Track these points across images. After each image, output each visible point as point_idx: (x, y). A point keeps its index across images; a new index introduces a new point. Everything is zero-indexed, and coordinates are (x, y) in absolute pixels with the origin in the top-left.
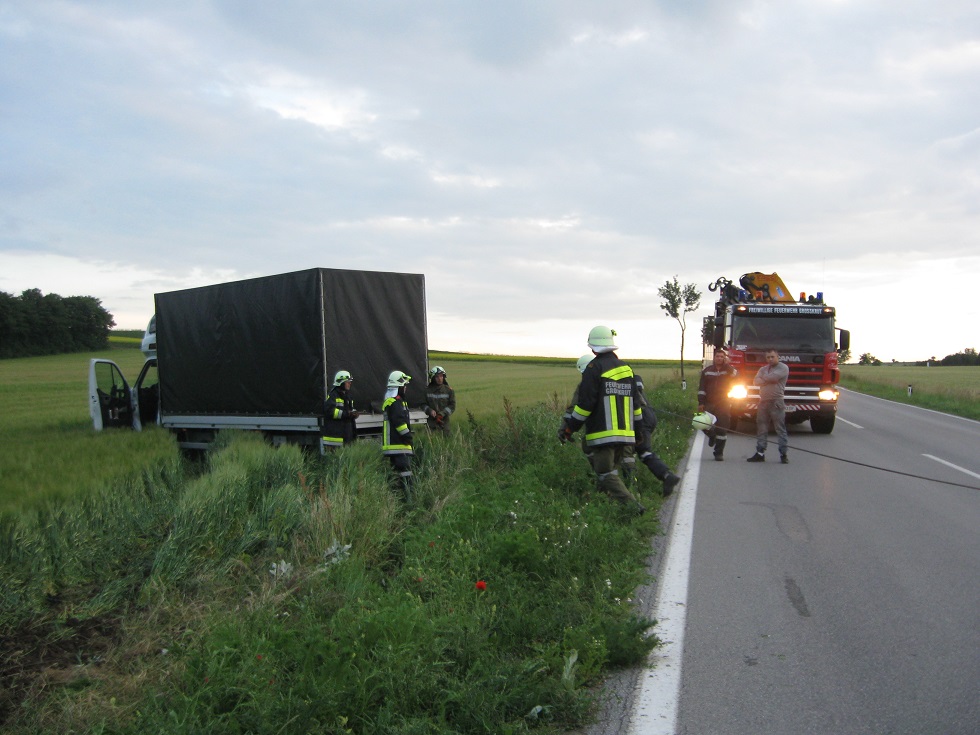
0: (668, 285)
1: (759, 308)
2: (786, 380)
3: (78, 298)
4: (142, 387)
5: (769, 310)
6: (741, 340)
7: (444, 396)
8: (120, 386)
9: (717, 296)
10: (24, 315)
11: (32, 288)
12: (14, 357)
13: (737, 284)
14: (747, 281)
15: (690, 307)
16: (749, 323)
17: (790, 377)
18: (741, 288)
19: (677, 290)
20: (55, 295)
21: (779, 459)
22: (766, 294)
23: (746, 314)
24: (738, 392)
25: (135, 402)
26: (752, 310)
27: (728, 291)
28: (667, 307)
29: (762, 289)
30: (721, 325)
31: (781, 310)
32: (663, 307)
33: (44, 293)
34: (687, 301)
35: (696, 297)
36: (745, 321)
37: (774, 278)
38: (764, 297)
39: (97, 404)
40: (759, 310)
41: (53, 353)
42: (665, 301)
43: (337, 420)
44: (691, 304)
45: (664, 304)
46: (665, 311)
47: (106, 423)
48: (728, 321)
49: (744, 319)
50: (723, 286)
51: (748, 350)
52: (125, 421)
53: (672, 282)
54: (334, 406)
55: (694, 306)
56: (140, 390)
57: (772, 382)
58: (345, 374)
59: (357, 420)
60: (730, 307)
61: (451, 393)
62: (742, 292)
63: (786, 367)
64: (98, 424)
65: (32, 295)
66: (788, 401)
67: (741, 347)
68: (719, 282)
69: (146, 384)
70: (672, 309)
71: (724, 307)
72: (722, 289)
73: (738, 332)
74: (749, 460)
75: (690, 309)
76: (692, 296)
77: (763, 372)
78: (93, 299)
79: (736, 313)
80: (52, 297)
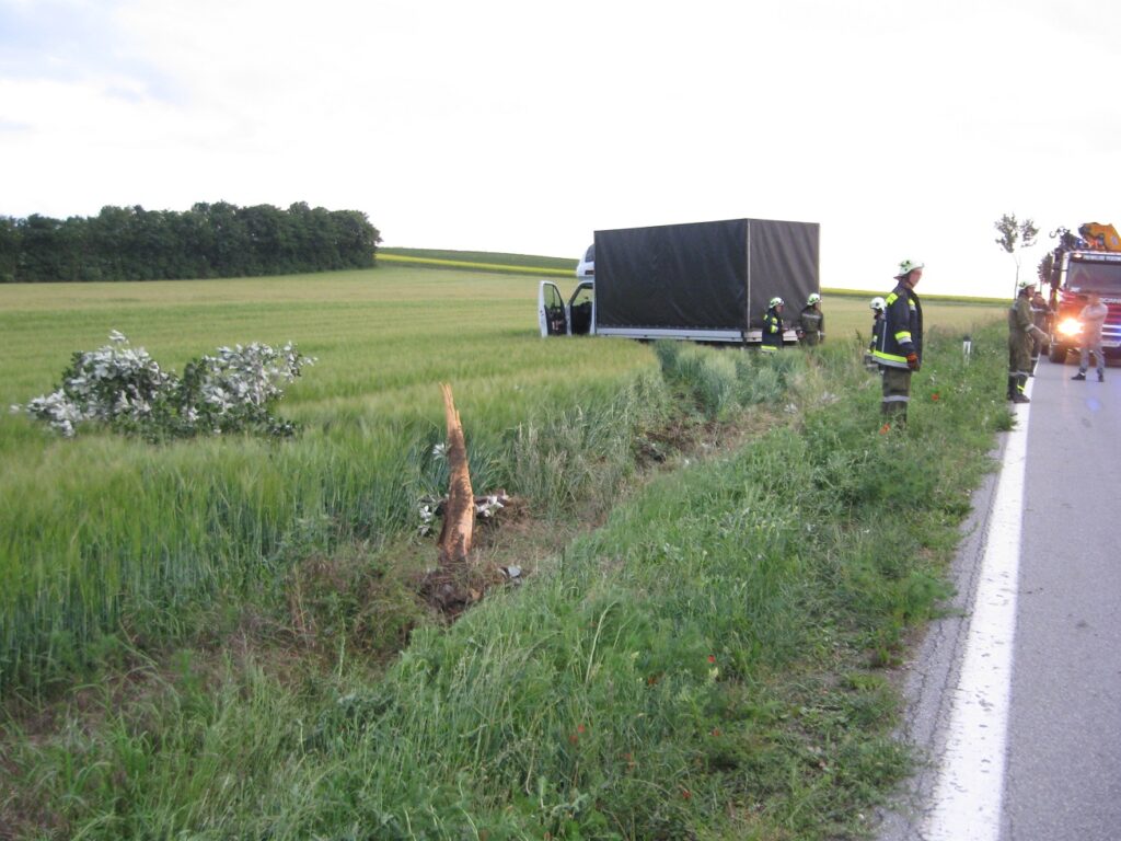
0: (1005, 219)
1: (1094, 255)
2: (1105, 318)
3: (345, 212)
4: (574, 304)
5: (1102, 258)
6: (1075, 284)
7: (817, 317)
8: (558, 304)
9: (1057, 243)
10: (292, 229)
11: (299, 201)
12: (283, 274)
13: (1075, 233)
14: (1085, 230)
15: (1027, 242)
16: (1084, 269)
17: (1109, 316)
18: (1079, 236)
19: (1014, 224)
20: (322, 208)
21: (1097, 379)
22: (1101, 242)
23: (1082, 261)
24: (1070, 328)
25: (568, 317)
26: (1087, 257)
27: (1068, 240)
28: (1003, 242)
29: (1098, 237)
30: (1058, 269)
31: (1112, 259)
32: (998, 241)
33: (312, 207)
34: (1025, 235)
35: (1034, 232)
36: (1079, 266)
37: (1110, 228)
38: (1099, 246)
39: (544, 317)
40: (1093, 258)
41: (320, 270)
42: (1001, 235)
43: (774, 334)
44: (1029, 239)
45: (1000, 239)
46: (1000, 245)
47: (550, 331)
48: (1065, 266)
49: (1080, 266)
50: (1062, 234)
51: (1081, 292)
52: (561, 331)
53: (1010, 216)
54: (771, 323)
55: (1031, 242)
56: (572, 307)
57: (1093, 319)
58: (778, 300)
59: (784, 335)
60: (1067, 254)
61: (822, 315)
62: (1079, 240)
63: (1106, 307)
64: (544, 331)
65: (299, 209)
66: (1105, 337)
67: (1075, 289)
68: (1058, 231)
69: (576, 303)
70: (1008, 243)
71: (1062, 253)
72: (1062, 237)
73: (1073, 276)
74: (1074, 379)
75: (1027, 245)
76: (1030, 231)
77: (1086, 310)
78: (361, 213)
79: (1072, 259)
80: (319, 210)
